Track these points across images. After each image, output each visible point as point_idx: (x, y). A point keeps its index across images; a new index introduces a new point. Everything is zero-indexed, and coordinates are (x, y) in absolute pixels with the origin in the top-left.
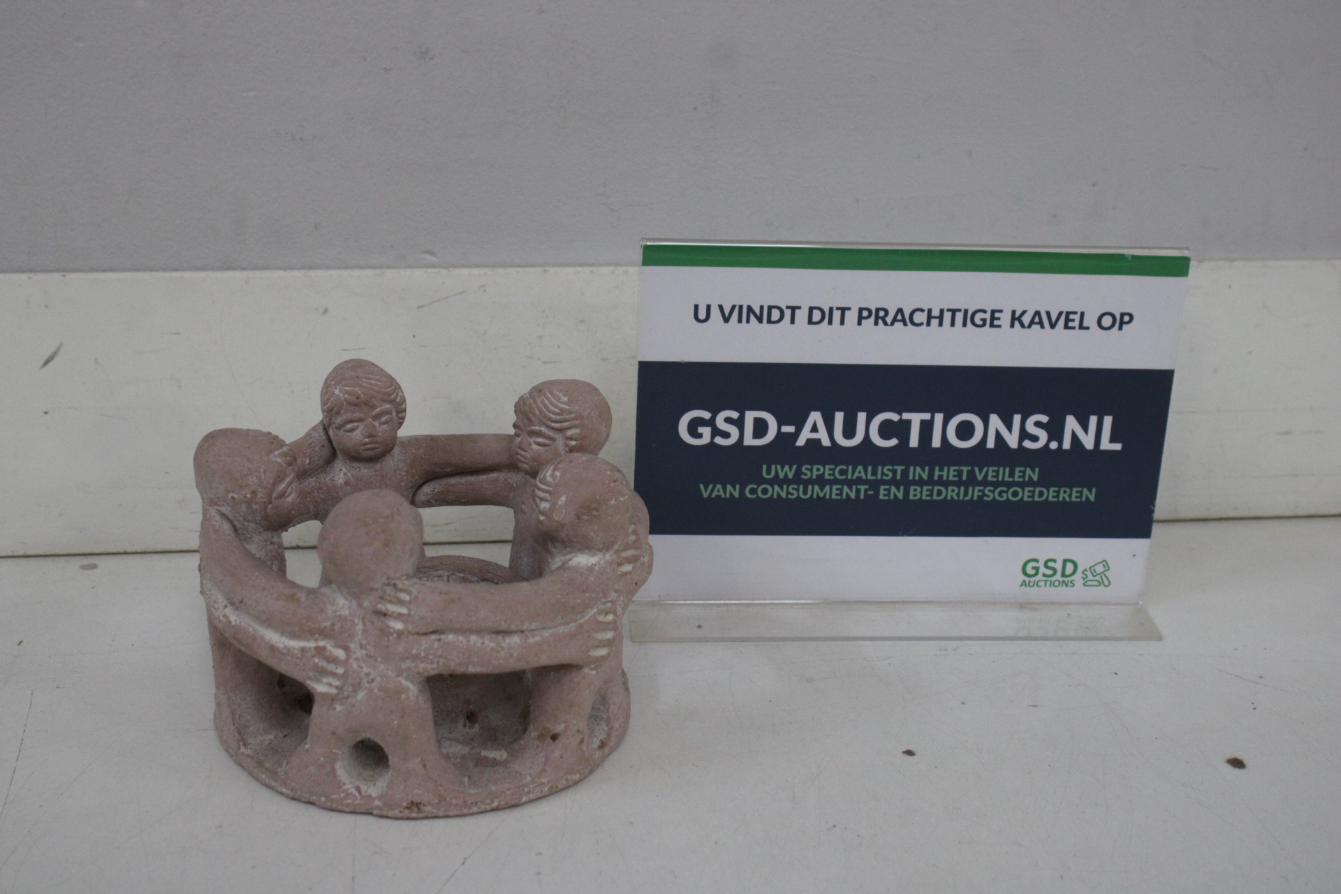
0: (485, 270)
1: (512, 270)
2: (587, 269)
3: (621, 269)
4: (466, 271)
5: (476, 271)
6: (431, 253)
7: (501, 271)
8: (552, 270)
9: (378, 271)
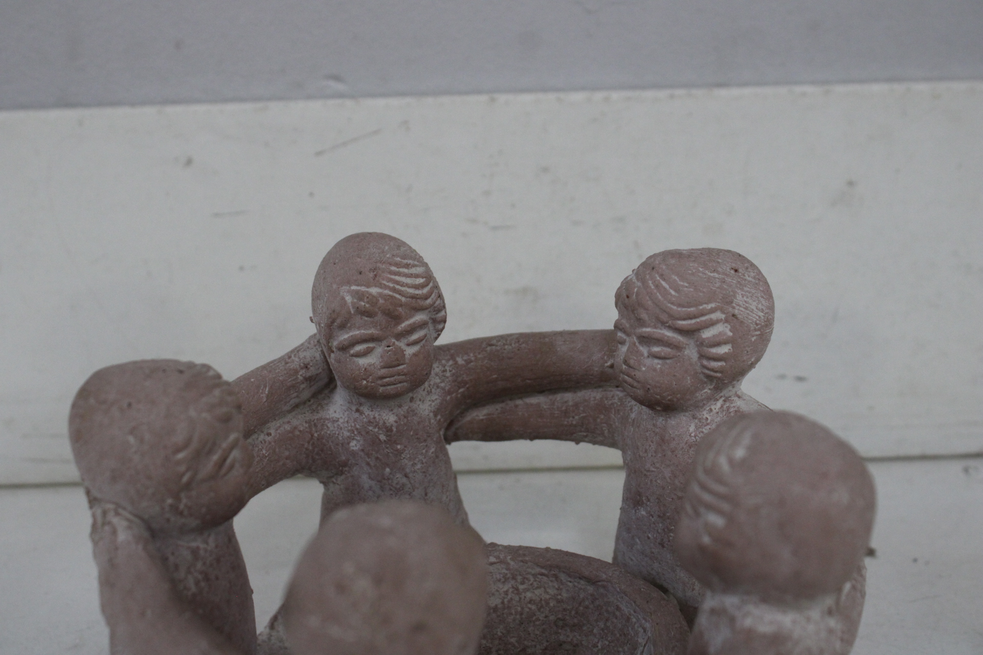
0: (408, 100)
1: (446, 100)
2: (552, 96)
3: (599, 96)
4: (381, 102)
5: (394, 102)
6: (337, 78)
7: (430, 100)
8: (502, 98)
9: (260, 105)
